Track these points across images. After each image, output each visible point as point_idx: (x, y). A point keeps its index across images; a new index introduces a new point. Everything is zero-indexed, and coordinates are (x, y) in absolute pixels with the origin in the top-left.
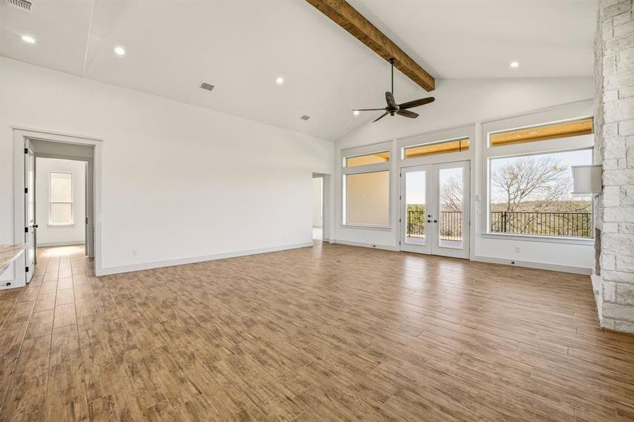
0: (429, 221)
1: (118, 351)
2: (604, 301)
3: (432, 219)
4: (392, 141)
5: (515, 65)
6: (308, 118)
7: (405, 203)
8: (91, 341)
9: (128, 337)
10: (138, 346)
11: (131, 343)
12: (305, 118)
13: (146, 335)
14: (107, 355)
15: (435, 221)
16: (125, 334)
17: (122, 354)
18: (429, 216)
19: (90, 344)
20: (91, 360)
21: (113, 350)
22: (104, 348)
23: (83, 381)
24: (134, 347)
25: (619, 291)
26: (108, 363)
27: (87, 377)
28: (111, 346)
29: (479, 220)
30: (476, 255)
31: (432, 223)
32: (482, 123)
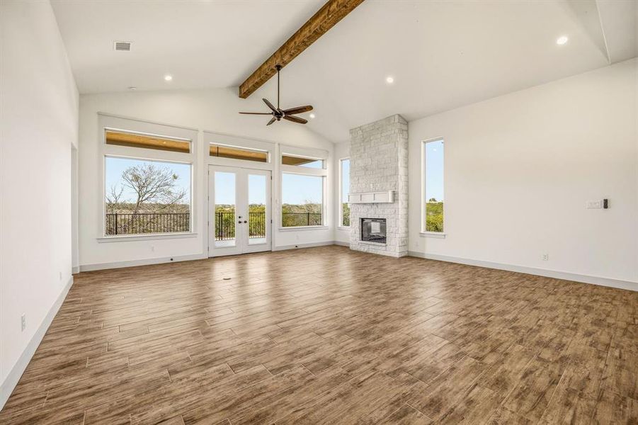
0: (240, 222)
1: (558, 366)
3: (243, 220)
4: (197, 130)
5: (312, 116)
8: (576, 401)
9: (531, 372)
10: (535, 357)
11: (537, 364)
13: (516, 360)
14: (571, 370)
16: (531, 377)
17: (556, 362)
19: (581, 396)
20: (591, 377)
21: (561, 370)
22: (568, 379)
23: (607, 365)
24: (539, 359)
25: (402, 241)
26: (576, 364)
27: (602, 366)
28: (560, 376)
29: (278, 218)
30: (276, 246)
31: (243, 224)
32: (279, 144)
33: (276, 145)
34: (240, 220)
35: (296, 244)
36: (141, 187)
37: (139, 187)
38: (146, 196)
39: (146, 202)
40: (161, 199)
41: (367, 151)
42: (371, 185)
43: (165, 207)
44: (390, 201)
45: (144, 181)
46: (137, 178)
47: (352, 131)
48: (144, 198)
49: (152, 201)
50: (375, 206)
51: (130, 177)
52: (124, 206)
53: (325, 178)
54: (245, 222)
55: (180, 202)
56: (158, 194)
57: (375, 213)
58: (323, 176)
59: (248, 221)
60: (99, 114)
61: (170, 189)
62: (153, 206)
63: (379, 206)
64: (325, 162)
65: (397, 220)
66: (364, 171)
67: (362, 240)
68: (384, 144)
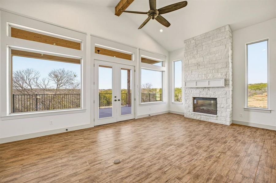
0: (115, 100)
3: (117, 99)
5: (161, 31)
18: (115, 97)
29: (138, 97)
30: (138, 115)
31: (117, 101)
33: (138, 50)
36: (58, 81)
37: (57, 81)
38: (61, 85)
39: (61, 88)
40: (68, 87)
41: (198, 53)
43: (70, 90)
45: (60, 78)
46: (56, 76)
47: (185, 41)
48: (60, 86)
49: (64, 87)
50: (206, 90)
51: (53, 76)
52: (49, 90)
54: (119, 100)
55: (78, 88)
56: (67, 84)
57: (207, 94)
58: (162, 71)
59: (121, 100)
61: (73, 82)
62: (65, 90)
63: (211, 89)
64: (164, 63)
65: (228, 99)
66: (196, 66)
67: (194, 111)
68: (215, 47)
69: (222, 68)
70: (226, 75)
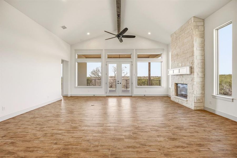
0: (118, 83)
2: (194, 103)
3: (119, 82)
4: (102, 50)
5: (149, 33)
6: (66, 28)
7: (108, 76)
12: (64, 28)
15: (120, 83)
18: (118, 81)
25: (197, 99)
29: (135, 82)
30: (134, 94)
32: (136, 50)
33: (134, 50)
34: (118, 82)
35: (145, 94)
41: (178, 44)
42: (180, 64)
44: (188, 73)
47: (172, 36)
50: (182, 77)
53: (162, 63)
58: (161, 62)
60: (75, 50)
63: (184, 76)
64: (162, 55)
65: (193, 85)
66: (177, 56)
67: (177, 96)
68: (186, 38)
69: (190, 57)
70: (192, 63)
